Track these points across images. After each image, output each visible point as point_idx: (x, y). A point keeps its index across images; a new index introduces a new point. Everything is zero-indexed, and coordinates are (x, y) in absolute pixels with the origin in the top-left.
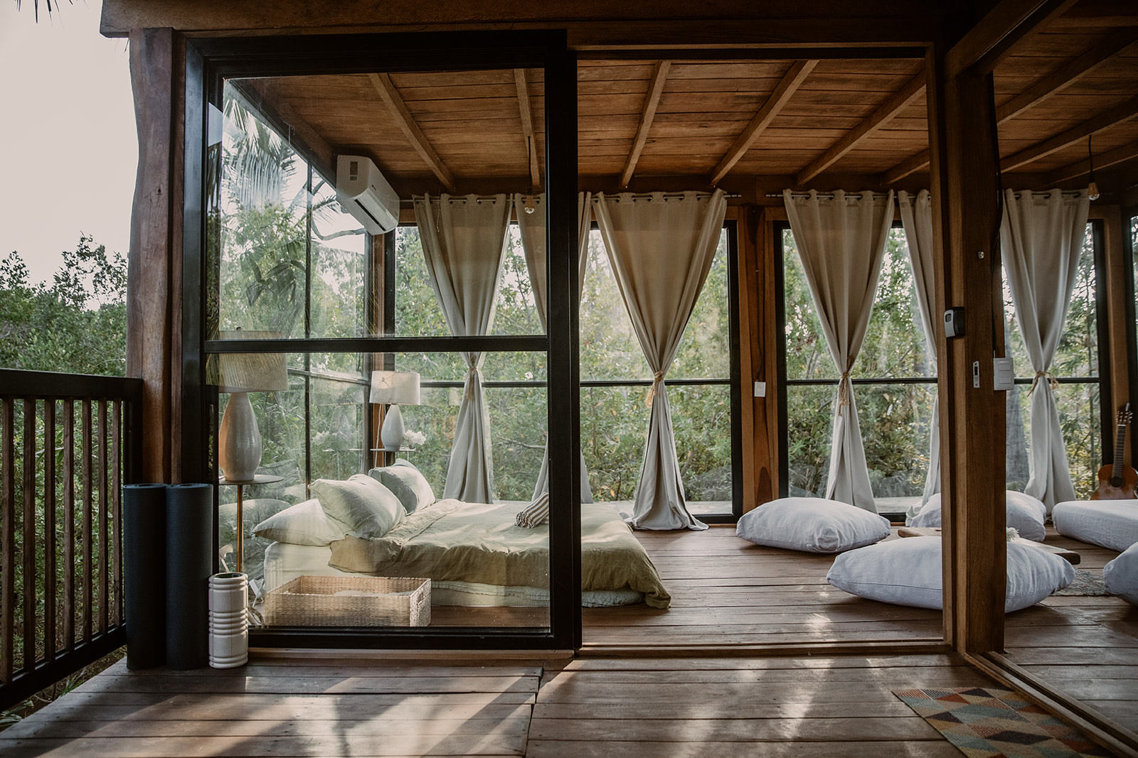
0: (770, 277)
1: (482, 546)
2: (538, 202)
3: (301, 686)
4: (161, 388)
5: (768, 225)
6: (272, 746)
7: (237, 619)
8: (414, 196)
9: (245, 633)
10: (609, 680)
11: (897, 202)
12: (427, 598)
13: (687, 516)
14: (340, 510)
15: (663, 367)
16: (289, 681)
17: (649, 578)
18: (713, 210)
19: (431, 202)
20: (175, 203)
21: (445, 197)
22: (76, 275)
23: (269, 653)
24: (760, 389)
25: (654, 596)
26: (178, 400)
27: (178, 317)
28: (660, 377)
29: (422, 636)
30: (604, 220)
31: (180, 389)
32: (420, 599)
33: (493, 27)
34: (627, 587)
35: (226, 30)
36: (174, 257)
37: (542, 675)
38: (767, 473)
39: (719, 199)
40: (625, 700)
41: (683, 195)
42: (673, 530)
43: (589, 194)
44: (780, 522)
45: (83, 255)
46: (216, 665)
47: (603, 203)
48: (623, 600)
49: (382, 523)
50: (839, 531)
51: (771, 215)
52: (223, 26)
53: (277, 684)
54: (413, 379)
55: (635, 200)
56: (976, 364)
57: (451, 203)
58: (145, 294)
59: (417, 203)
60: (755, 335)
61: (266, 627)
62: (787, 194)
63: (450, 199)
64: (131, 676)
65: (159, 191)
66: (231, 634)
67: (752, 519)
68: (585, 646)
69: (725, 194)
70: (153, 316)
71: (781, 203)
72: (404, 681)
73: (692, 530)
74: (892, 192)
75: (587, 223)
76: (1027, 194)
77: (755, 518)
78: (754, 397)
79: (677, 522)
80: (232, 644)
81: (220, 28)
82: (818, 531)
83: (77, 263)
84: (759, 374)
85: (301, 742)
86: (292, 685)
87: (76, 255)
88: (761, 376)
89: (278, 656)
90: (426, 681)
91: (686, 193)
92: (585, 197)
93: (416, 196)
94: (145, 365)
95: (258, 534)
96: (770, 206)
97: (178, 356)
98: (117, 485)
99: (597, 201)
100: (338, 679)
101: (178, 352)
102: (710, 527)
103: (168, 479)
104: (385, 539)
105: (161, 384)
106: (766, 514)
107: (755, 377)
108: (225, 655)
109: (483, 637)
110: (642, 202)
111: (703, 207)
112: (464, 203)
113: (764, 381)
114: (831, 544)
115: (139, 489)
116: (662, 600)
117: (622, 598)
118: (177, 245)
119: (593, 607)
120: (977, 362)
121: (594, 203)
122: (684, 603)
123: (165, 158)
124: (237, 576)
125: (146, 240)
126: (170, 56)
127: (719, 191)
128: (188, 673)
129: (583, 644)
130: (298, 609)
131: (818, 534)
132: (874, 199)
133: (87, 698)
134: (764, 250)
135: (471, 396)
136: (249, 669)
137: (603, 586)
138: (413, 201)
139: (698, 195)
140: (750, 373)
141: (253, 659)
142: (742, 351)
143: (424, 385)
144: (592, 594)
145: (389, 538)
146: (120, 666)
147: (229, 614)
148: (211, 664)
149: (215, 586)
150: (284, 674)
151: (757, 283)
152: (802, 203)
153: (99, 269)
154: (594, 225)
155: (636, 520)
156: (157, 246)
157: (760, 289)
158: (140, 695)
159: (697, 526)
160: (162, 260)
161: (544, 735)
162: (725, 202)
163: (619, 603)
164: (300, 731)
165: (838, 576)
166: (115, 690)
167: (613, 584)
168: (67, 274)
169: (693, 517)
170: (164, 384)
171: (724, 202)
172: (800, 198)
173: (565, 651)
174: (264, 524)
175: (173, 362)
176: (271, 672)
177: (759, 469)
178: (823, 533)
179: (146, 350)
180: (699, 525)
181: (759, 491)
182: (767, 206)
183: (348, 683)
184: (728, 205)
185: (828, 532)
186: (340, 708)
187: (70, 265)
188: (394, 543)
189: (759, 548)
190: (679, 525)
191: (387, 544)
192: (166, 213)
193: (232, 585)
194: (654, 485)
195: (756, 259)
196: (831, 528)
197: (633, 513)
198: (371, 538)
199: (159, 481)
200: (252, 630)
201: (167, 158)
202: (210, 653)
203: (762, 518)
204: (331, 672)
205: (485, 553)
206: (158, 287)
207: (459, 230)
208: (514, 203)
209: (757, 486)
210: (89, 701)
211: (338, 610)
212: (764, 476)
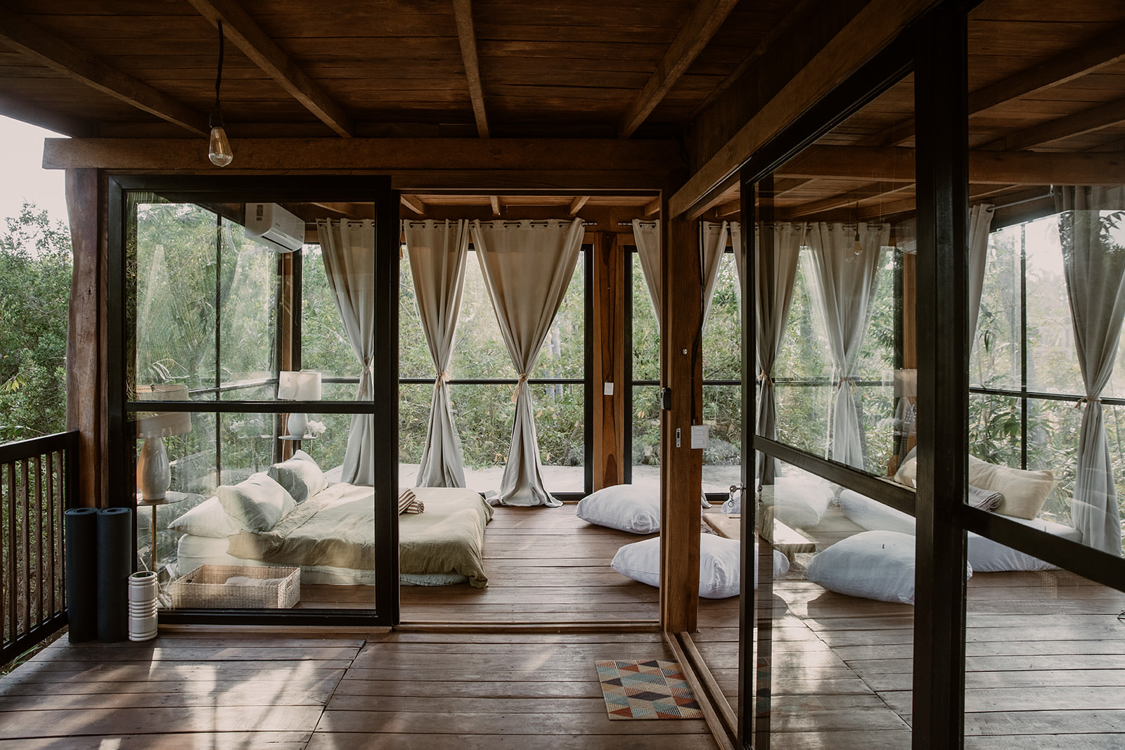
0: (620, 293)
1: (345, 539)
2: (424, 227)
3: (193, 655)
4: (93, 437)
5: (619, 248)
6: (165, 699)
7: (149, 606)
8: (317, 220)
9: (155, 615)
10: (408, 650)
11: (729, 230)
12: (296, 584)
13: (544, 495)
14: (236, 509)
15: (526, 370)
16: (184, 651)
17: (471, 565)
18: (573, 235)
19: (332, 225)
20: (102, 300)
21: (344, 221)
22: (19, 240)
23: (172, 629)
24: (609, 389)
25: (475, 578)
26: (106, 447)
27: (105, 384)
28: (524, 378)
29: (284, 616)
30: (479, 243)
31: (107, 438)
32: (289, 584)
33: (338, 173)
34: (454, 571)
35: (139, 169)
36: (102, 340)
37: (363, 647)
38: (614, 460)
39: (578, 226)
40: (411, 666)
41: (547, 223)
42: (532, 506)
43: (467, 221)
44: (608, 507)
45: (26, 220)
46: (134, 639)
47: (479, 229)
48: (452, 580)
49: (271, 520)
50: (652, 517)
51: (622, 240)
52: (136, 166)
53: (176, 654)
54: (315, 379)
55: (506, 227)
56: (679, 430)
57: (350, 226)
58: (80, 367)
59: (321, 225)
60: (606, 343)
61: (172, 609)
62: (636, 223)
63: (349, 222)
64: (71, 648)
65: (90, 291)
66: (144, 617)
67: (588, 503)
68: (402, 623)
69: (583, 222)
70: (86, 385)
71: (630, 231)
72: (265, 651)
73: (548, 507)
74: (725, 223)
75: (465, 245)
76: (838, 226)
77: (590, 502)
78: (604, 396)
79: (536, 500)
80: (146, 623)
81: (135, 167)
82: (634, 516)
83: (20, 228)
84: (608, 376)
85: (185, 697)
86: (186, 655)
87: (19, 221)
88: (610, 377)
89: (181, 631)
90: (281, 651)
91: (550, 221)
92: (463, 223)
93: (320, 220)
94: (80, 420)
95: (173, 528)
96: (622, 233)
97: (105, 413)
98: (60, 512)
99: (474, 227)
100: (220, 649)
101: (105, 411)
102: (564, 503)
103: (98, 505)
104: (270, 533)
105: (93, 434)
106: (598, 500)
107: (605, 377)
108: (141, 632)
109: (327, 616)
110: (512, 227)
111: (564, 233)
112: (361, 226)
113: (612, 382)
114: (644, 528)
115: (78, 515)
116: (481, 581)
117: (451, 579)
118: (104, 331)
119: (429, 586)
120: (679, 429)
121: (471, 228)
122: (500, 583)
123: (93, 267)
124: (150, 575)
125: (80, 327)
126: (96, 189)
127: (578, 220)
128: (114, 645)
129: (401, 621)
130: (196, 594)
131: (634, 519)
132: (710, 228)
133: (40, 666)
134: (615, 270)
135: (365, 393)
136: (158, 642)
137: (436, 570)
138: (316, 223)
139: (560, 223)
140: (601, 375)
141: (162, 633)
142: (594, 356)
143: (324, 381)
144: (428, 576)
145: (275, 532)
146: (64, 640)
147: (143, 603)
148: (130, 638)
149: (133, 583)
150: (182, 645)
151: (609, 298)
152: (649, 230)
153: (41, 236)
154: (471, 247)
155: (502, 497)
156: (89, 332)
157: (611, 303)
158: (78, 663)
159: (554, 504)
160: (92, 343)
161: (345, 692)
162: (584, 229)
163: (449, 583)
164: (186, 689)
165: (619, 564)
166: (60, 659)
167: (443, 569)
168: (10, 238)
169: (550, 496)
170: (94, 435)
171: (582, 229)
172: (647, 227)
173: (385, 628)
174: (177, 522)
175: (101, 418)
176: (173, 644)
177: (607, 456)
178: (638, 519)
179: (81, 409)
180: (555, 502)
181: (607, 474)
182: (619, 233)
183: (227, 652)
184: (585, 232)
185: (642, 518)
186: (219, 673)
187: (14, 230)
188: (278, 536)
189: (595, 527)
190: (538, 502)
191: (272, 537)
192: (95, 308)
193: (145, 583)
194: (518, 468)
195: (609, 278)
196: (644, 514)
197: (500, 491)
198: (260, 533)
199: (92, 509)
200: (160, 611)
201: (95, 267)
202: (130, 630)
203: (595, 503)
204: (216, 643)
205: (346, 544)
206: (89, 364)
207: (355, 249)
208: (403, 227)
209: (605, 470)
210: (42, 668)
211: (226, 595)
212: (611, 462)
